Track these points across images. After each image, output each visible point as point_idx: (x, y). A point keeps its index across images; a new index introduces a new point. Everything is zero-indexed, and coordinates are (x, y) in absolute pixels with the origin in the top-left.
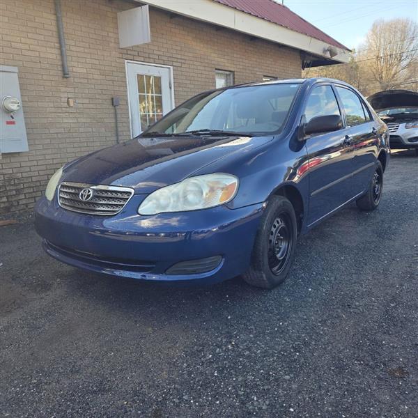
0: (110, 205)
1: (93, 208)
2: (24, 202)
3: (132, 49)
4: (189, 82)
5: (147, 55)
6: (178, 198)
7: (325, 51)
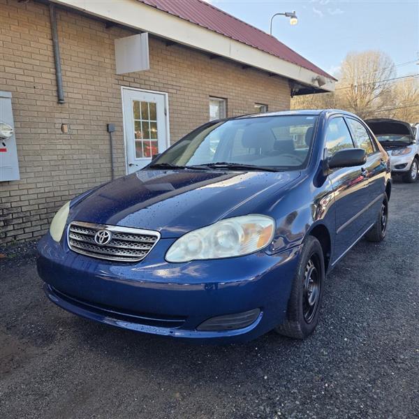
0: (131, 250)
1: (112, 253)
2: (12, 233)
3: (129, 75)
4: (184, 108)
5: (143, 82)
6: (209, 242)
7: (313, 80)
